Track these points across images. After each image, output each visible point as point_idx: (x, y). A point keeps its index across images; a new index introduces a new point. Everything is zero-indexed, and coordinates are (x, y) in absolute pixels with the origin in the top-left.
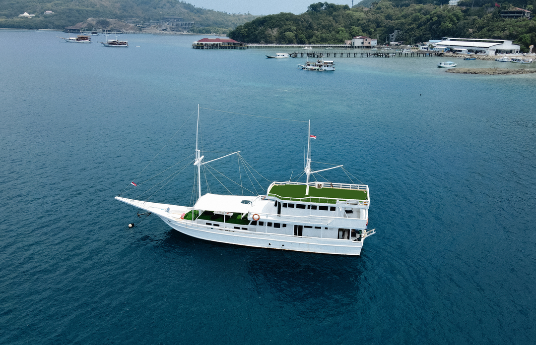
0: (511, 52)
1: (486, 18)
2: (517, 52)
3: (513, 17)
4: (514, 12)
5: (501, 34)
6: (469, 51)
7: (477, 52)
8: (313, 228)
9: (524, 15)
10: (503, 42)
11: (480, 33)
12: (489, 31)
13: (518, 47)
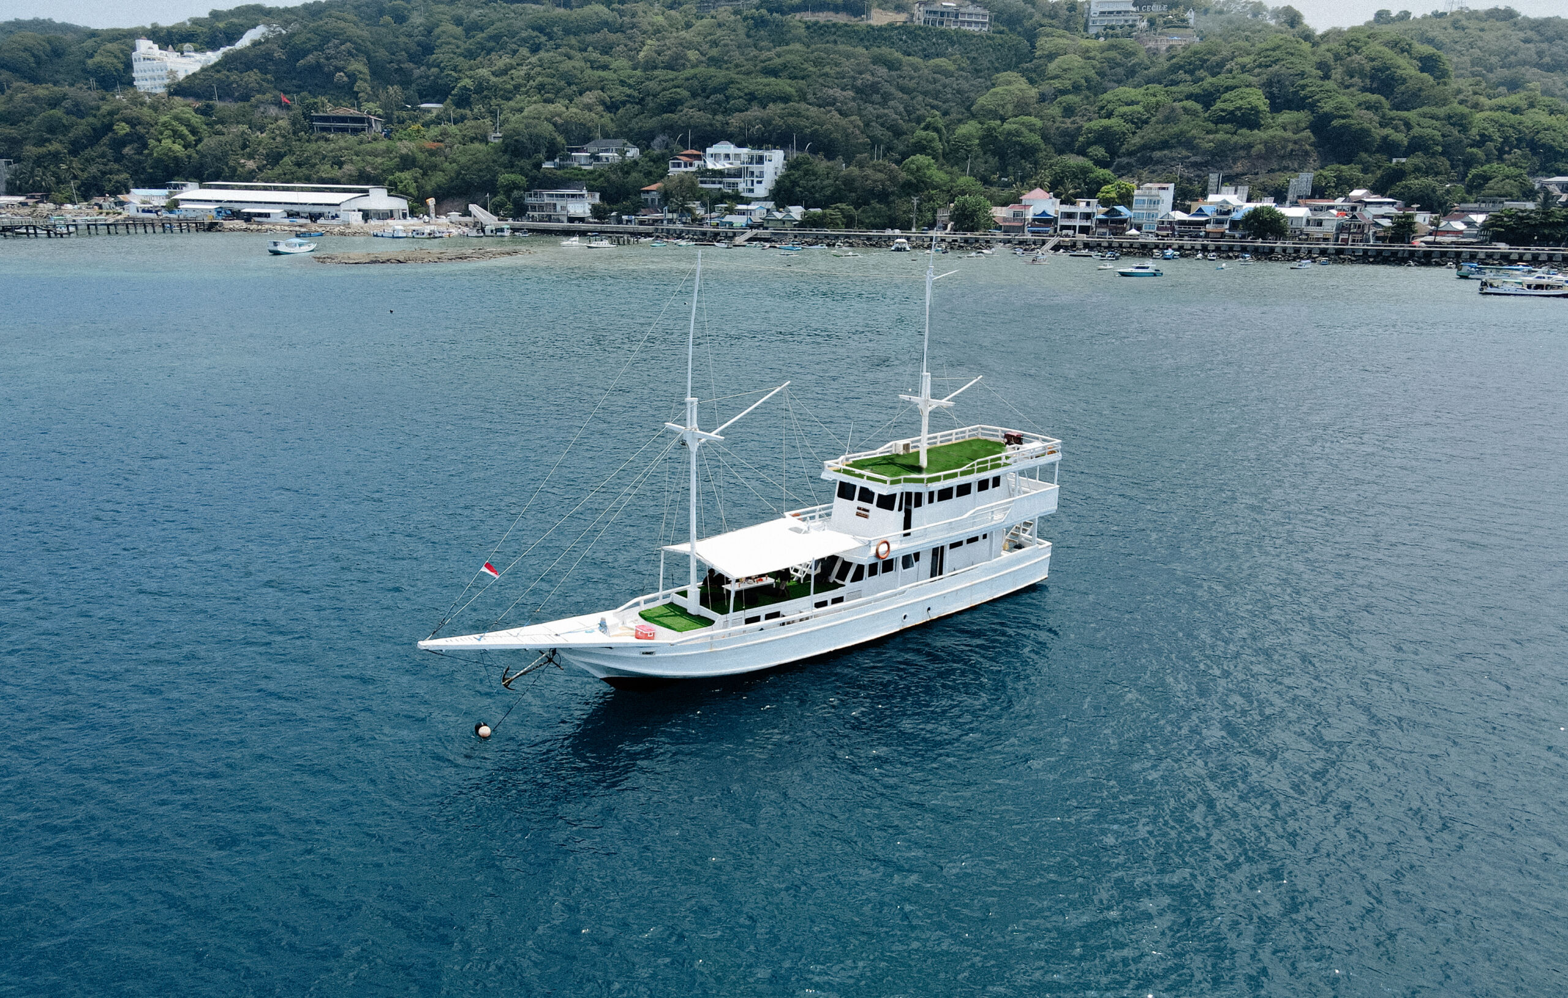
0: (390, 215)
1: (278, 132)
2: (404, 216)
3: (344, 130)
4: (343, 119)
5: (337, 173)
6: (290, 215)
7: (314, 217)
8: (965, 543)
9: (371, 126)
10: (366, 191)
11: (278, 170)
12: (299, 165)
13: (400, 204)
